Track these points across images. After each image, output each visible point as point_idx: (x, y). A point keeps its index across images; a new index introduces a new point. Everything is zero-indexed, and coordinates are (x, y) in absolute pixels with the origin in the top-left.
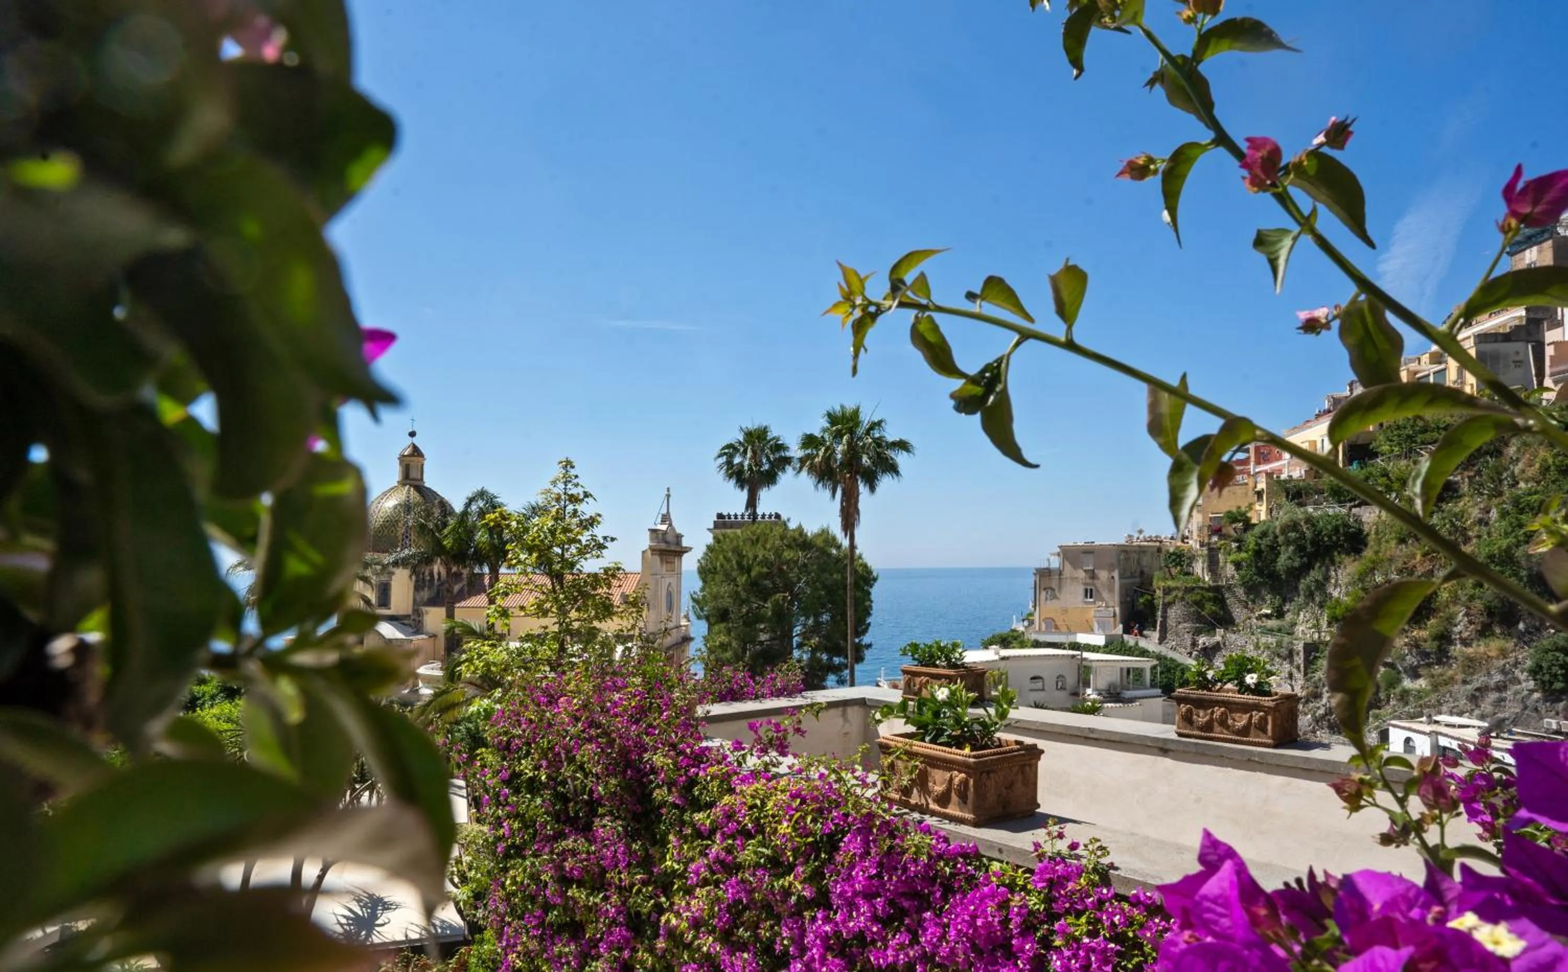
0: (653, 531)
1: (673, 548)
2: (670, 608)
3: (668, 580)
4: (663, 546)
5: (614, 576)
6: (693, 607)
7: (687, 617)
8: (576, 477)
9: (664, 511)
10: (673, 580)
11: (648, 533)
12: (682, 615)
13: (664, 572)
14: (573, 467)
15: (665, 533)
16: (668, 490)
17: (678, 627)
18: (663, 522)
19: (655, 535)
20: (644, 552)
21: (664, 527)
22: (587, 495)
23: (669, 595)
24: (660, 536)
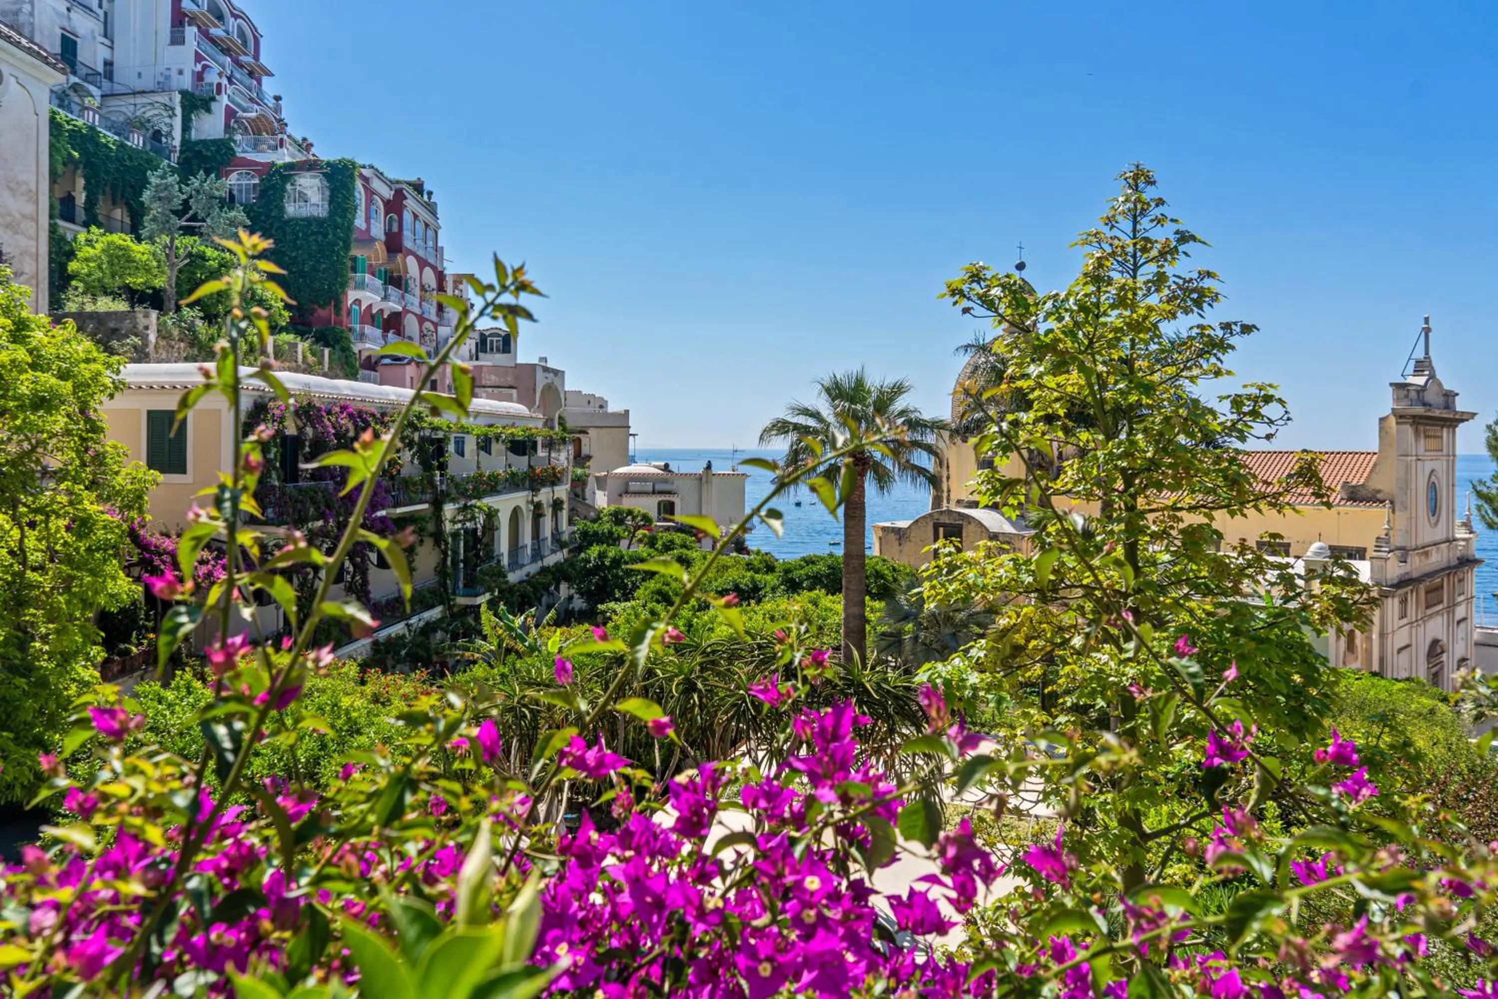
0: (1400, 387)
1: (1437, 413)
2: (1434, 509)
3: (1429, 466)
4: (1419, 410)
5: (1255, 414)
6: (1479, 508)
7: (1467, 525)
8: (1160, 202)
9: (1420, 354)
10: (1440, 466)
11: (1391, 389)
12: (1458, 522)
13: (1421, 451)
14: (1151, 182)
15: (1422, 389)
16: (1427, 320)
17: (1451, 541)
18: (1418, 372)
19: (1403, 393)
20: (1382, 420)
21: (1420, 381)
22: (1184, 237)
23: (1433, 488)
24: (1413, 395)
